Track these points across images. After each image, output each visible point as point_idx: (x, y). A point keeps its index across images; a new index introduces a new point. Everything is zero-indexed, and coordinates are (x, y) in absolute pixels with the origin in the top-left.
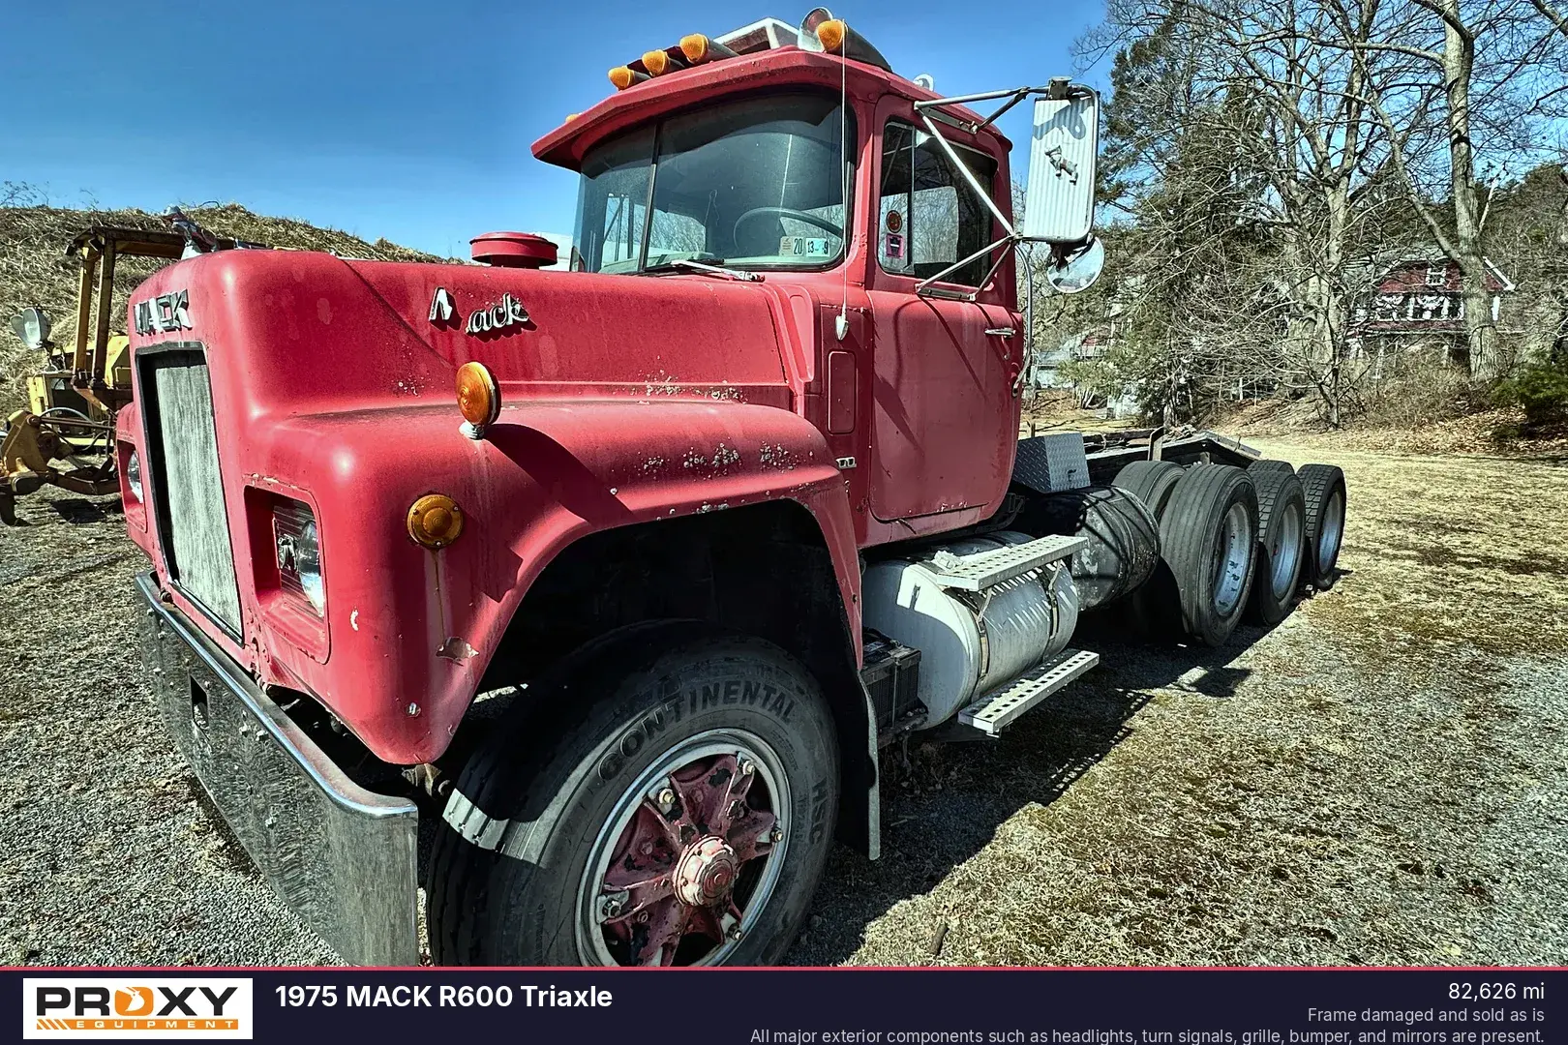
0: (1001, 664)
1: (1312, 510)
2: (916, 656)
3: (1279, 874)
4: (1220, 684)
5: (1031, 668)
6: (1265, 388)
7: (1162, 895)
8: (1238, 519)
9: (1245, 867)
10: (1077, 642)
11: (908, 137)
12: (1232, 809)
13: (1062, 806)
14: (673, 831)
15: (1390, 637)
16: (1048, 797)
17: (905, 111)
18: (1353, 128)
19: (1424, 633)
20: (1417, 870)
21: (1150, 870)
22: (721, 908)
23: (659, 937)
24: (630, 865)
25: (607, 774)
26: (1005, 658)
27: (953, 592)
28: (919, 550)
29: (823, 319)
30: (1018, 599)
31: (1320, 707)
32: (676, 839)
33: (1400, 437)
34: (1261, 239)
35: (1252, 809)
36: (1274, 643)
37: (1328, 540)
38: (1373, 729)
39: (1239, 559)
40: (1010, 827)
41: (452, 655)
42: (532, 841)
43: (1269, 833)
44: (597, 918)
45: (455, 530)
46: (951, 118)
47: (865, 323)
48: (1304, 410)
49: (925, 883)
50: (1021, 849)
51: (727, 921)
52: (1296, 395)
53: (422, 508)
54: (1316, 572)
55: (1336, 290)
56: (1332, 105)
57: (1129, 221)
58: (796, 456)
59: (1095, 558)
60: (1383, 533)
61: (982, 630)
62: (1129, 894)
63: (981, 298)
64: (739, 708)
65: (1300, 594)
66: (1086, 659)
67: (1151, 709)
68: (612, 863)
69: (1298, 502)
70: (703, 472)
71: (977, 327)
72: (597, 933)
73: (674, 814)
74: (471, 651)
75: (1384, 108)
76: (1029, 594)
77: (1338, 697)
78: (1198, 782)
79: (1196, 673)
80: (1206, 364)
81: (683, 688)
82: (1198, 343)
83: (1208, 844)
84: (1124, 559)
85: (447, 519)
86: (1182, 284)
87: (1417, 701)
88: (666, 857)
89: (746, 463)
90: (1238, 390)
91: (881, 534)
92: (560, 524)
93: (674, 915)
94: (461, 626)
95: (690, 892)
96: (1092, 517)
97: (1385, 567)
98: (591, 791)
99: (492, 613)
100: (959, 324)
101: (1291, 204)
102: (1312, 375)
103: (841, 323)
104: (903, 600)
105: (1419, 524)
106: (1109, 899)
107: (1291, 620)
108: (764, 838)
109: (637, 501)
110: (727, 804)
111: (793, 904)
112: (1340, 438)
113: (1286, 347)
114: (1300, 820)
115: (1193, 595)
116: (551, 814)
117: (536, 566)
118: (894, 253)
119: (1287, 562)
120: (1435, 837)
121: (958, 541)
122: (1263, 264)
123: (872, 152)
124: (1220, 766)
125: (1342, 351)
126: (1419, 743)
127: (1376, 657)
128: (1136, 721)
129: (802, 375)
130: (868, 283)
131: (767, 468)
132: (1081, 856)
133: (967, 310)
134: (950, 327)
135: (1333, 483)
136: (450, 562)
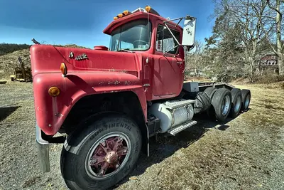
0: (176, 123)
1: (243, 98)
2: (160, 120)
3: (227, 166)
4: (223, 128)
5: (183, 123)
6: (240, 76)
7: (203, 168)
8: (228, 99)
9: (220, 164)
10: (193, 119)
11: (163, 28)
12: (220, 152)
13: (188, 149)
14: (105, 149)
15: (257, 121)
16: (186, 147)
17: (162, 23)
18: (258, 31)
19: (264, 121)
20: (255, 167)
21: (202, 162)
22: (116, 163)
23: (103, 168)
24: (97, 155)
25: (91, 139)
26: (177, 121)
27: (168, 109)
28: (163, 101)
29: (144, 59)
30: (181, 111)
31: (241, 134)
32: (106, 151)
33: (265, 85)
34: (240, 50)
35: (224, 152)
36: (234, 121)
37: (247, 103)
38: (251, 139)
39: (228, 106)
40: (177, 152)
41: (58, 116)
42: (75, 150)
43: (226, 157)
44: (89, 164)
45: (59, 93)
46: (170, 24)
47: (152, 60)
48: (247, 80)
49: (159, 161)
50: (178, 156)
51: (117, 166)
52: (246, 77)
53: (52, 89)
54: (244, 108)
55: (254, 59)
56: (255, 27)
57: (217, 47)
58: (133, 83)
59: (198, 104)
60: (259, 102)
61: (173, 116)
62: (197, 167)
63: (176, 57)
64: (120, 128)
65: (240, 112)
66: (195, 122)
67: (208, 132)
68: (93, 154)
69: (241, 96)
70: (113, 85)
71: (175, 62)
72: (90, 167)
73: (106, 146)
74: (62, 115)
75: (264, 27)
76: (184, 110)
77: (245, 132)
78: (214, 146)
79: (219, 126)
80: (229, 72)
81: (108, 124)
82: (228, 68)
83: (214, 158)
84: (203, 104)
85: (56, 91)
86: (226, 58)
87: (261, 134)
88: (104, 154)
89: (122, 84)
90: (235, 76)
91: (154, 98)
92: (81, 93)
93: (106, 164)
94: (60, 111)
95: (108, 160)
96: (198, 97)
97: (259, 108)
98: (87, 141)
99: (66, 109)
100: (172, 61)
101: (246, 44)
102: (248, 74)
103: (147, 60)
104: (159, 110)
105: (266, 101)
106: (192, 167)
107: (238, 117)
108: (125, 151)
109: (97, 90)
110: (117, 145)
111: (131, 163)
112: (253, 85)
113: (244, 69)
114: (233, 155)
115: (218, 112)
116: (79, 145)
117: (75, 100)
118: (159, 48)
119: (238, 106)
120: (260, 161)
121: (171, 100)
122: (241, 55)
123: (155, 30)
124: (219, 144)
125: (255, 70)
126: (260, 142)
127: (254, 125)
128: (205, 134)
129: (139, 69)
130: (154, 53)
131: (126, 85)
132: (189, 159)
133: (173, 59)
134: (170, 62)
135: (248, 93)
136: (58, 99)
